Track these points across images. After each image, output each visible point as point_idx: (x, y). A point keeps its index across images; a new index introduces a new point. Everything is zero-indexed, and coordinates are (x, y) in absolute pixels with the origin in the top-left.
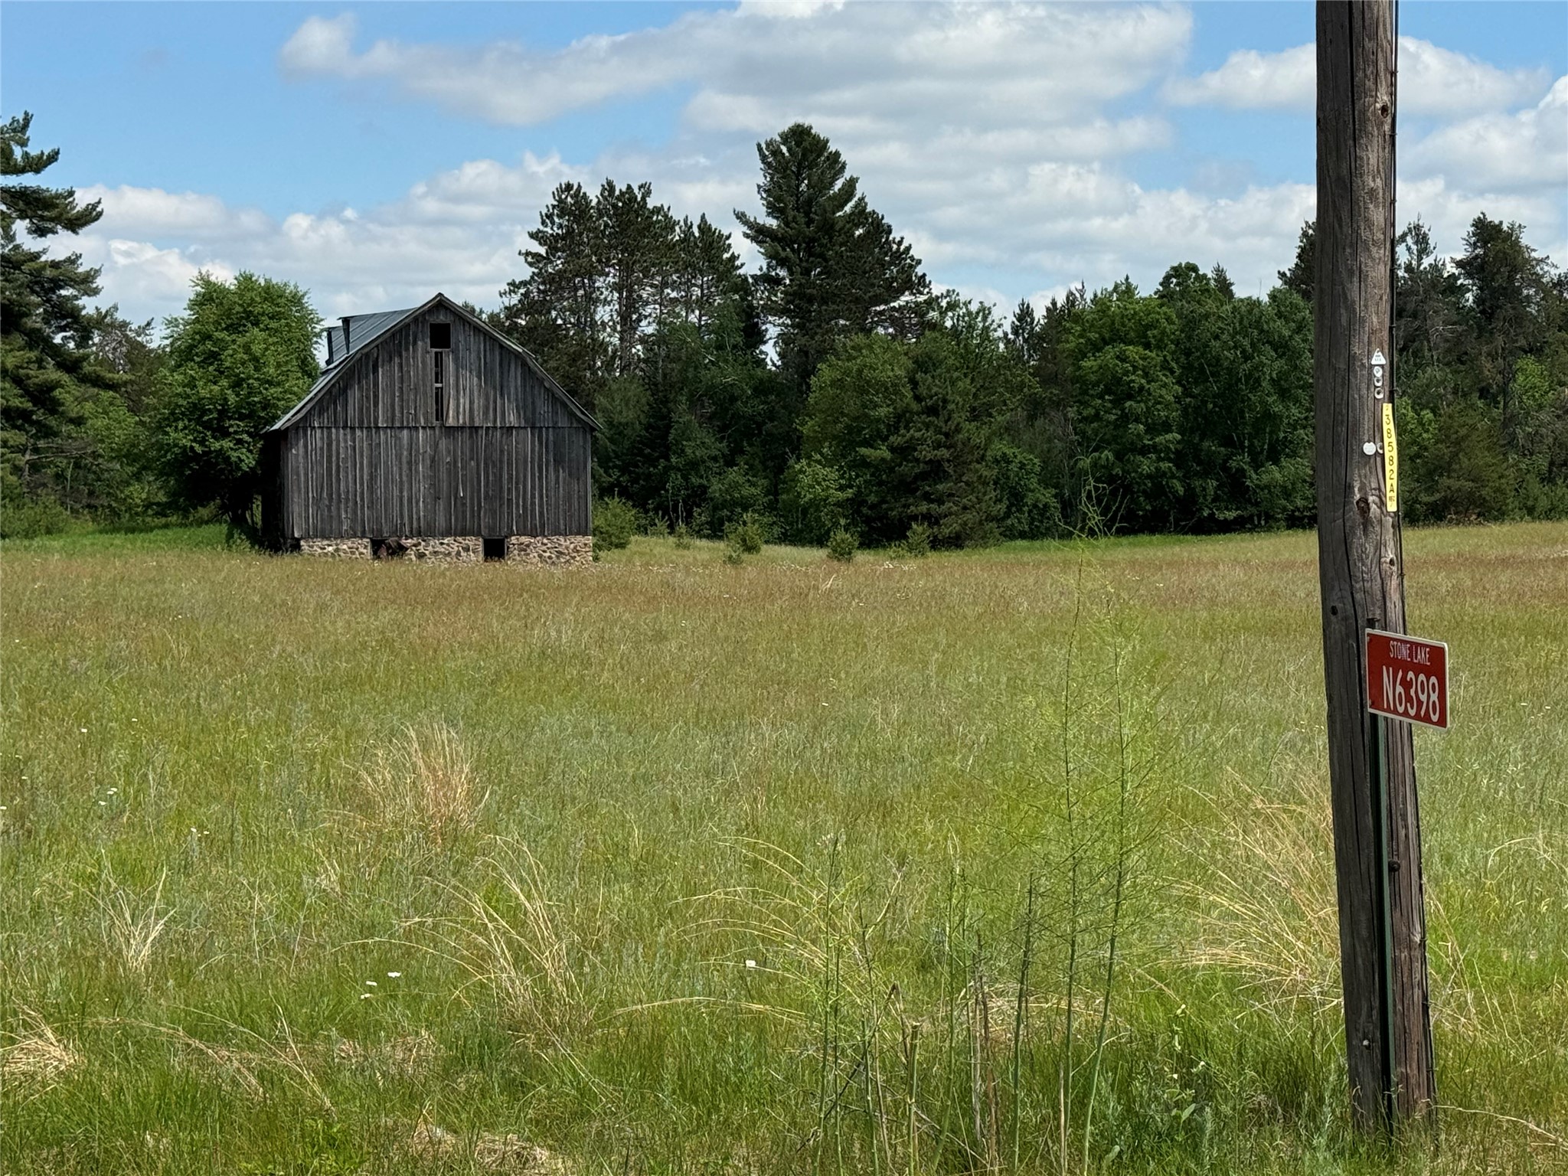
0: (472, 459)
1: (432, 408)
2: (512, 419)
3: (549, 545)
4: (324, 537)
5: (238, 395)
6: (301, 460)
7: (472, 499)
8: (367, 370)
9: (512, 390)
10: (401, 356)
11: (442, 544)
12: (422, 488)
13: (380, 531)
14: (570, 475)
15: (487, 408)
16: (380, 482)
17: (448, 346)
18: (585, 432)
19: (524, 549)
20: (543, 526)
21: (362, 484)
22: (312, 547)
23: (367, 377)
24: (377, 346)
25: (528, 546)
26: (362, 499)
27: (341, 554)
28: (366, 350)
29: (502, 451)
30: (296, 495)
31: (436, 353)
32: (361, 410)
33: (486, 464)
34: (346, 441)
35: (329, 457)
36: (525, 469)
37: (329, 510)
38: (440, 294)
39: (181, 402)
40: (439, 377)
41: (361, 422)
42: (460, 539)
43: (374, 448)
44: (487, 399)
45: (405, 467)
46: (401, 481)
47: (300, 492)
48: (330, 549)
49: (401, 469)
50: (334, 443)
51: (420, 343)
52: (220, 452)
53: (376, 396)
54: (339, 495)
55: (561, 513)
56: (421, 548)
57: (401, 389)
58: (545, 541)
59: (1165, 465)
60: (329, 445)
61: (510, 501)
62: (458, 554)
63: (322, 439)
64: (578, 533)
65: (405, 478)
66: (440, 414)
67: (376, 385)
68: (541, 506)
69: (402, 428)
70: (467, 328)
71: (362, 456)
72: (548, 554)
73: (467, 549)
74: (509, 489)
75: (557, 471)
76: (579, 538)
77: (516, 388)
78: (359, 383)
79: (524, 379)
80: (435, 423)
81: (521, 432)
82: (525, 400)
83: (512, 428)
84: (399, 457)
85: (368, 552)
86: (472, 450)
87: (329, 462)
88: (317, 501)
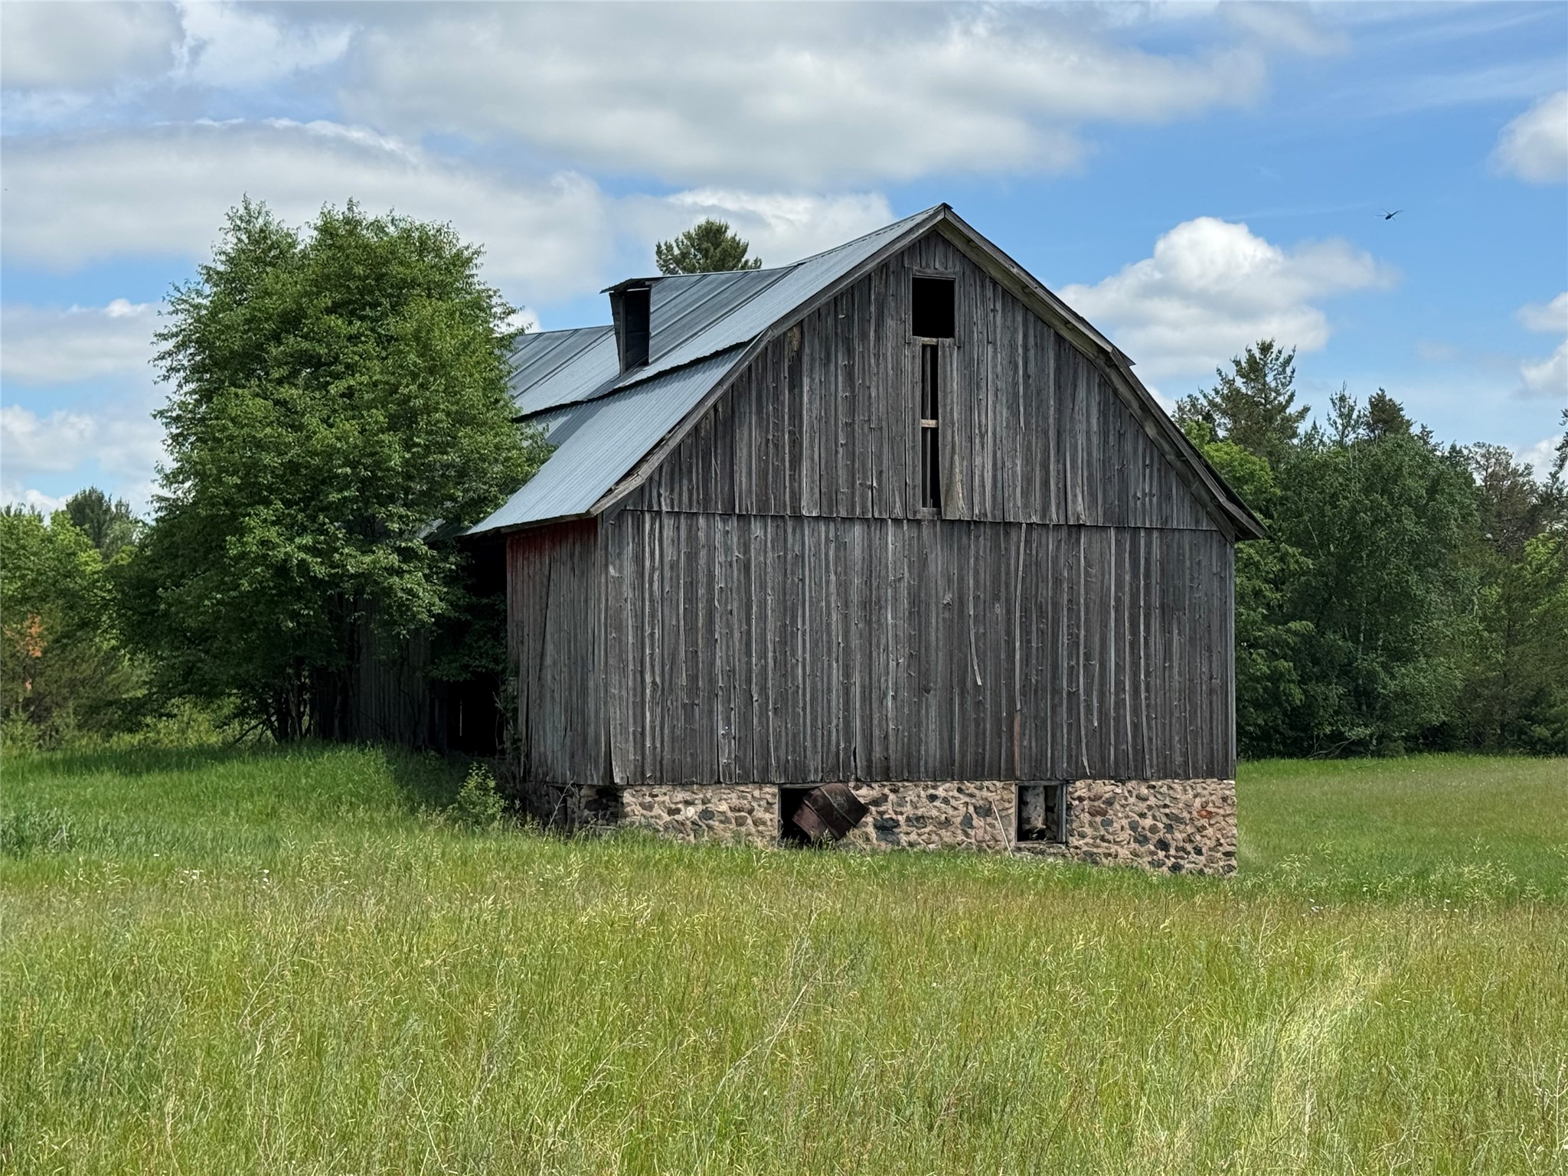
0: (996, 597)
1: (915, 474)
2: (1079, 507)
3: (1152, 801)
4: (679, 781)
5: (408, 445)
6: (628, 593)
7: (997, 694)
8: (776, 379)
9: (1081, 440)
10: (850, 352)
11: (933, 798)
12: (892, 664)
13: (802, 769)
14: (1192, 640)
15: (1028, 480)
16: (802, 649)
17: (949, 332)
18: (1224, 541)
19: (1101, 810)
20: (1139, 753)
21: (763, 655)
22: (650, 807)
23: (777, 398)
24: (801, 324)
25: (1110, 803)
26: (763, 689)
27: (715, 824)
28: (778, 332)
29: (1058, 582)
30: (615, 679)
31: (924, 347)
32: (763, 474)
33: (1025, 611)
34: (728, 550)
35: (691, 586)
36: (1105, 625)
37: (689, 717)
38: (946, 207)
39: (267, 459)
40: (932, 404)
41: (763, 504)
42: (970, 787)
43: (790, 564)
44: (1028, 461)
45: (855, 612)
46: (847, 650)
47: (624, 670)
48: (691, 812)
49: (846, 617)
50: (703, 553)
51: (890, 323)
52: (364, 578)
53: (796, 443)
54: (712, 681)
55: (1176, 726)
56: (888, 809)
57: (850, 425)
58: (1144, 791)
59: (1284, 665)
60: (692, 557)
61: (1073, 695)
62: (967, 822)
63: (676, 542)
64: (1210, 774)
65: (855, 642)
66: (934, 493)
67: (796, 415)
68: (1136, 711)
69: (850, 520)
70: (989, 293)
71: (763, 586)
72: (1148, 822)
73: (985, 811)
74: (1071, 668)
75: (1166, 630)
76: (1212, 784)
77: (1089, 439)
78: (759, 412)
79: (1103, 414)
80: (925, 512)
81: (1096, 537)
82: (1105, 463)
83: (1080, 527)
84: (844, 587)
85: (772, 818)
86: (996, 578)
87: (691, 599)
88: (664, 691)
